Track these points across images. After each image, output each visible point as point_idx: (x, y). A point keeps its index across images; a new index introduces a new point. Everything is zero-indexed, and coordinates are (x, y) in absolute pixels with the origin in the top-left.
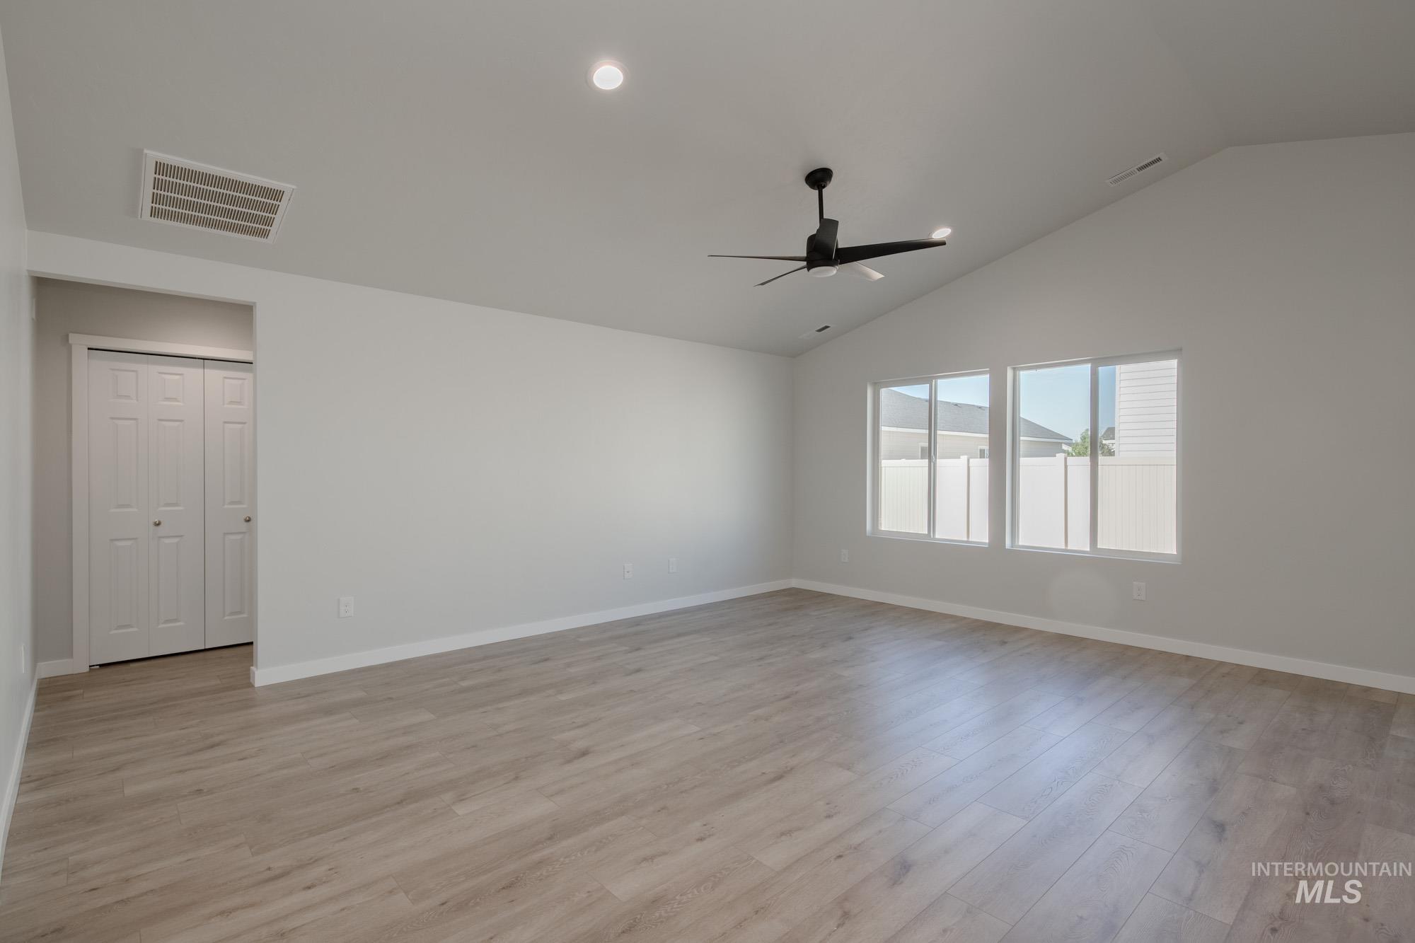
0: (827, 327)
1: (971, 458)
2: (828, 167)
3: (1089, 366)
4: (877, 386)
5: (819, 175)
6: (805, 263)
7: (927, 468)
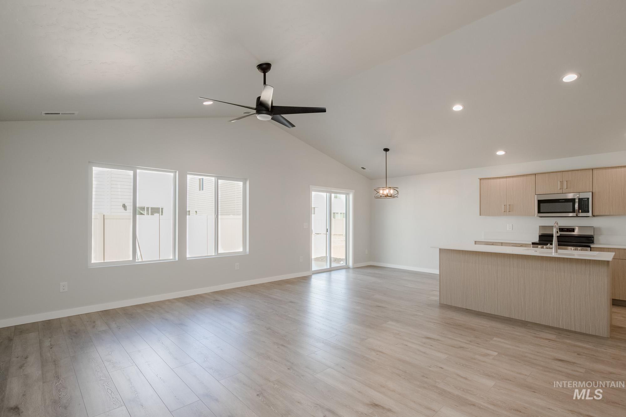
5: (264, 66)
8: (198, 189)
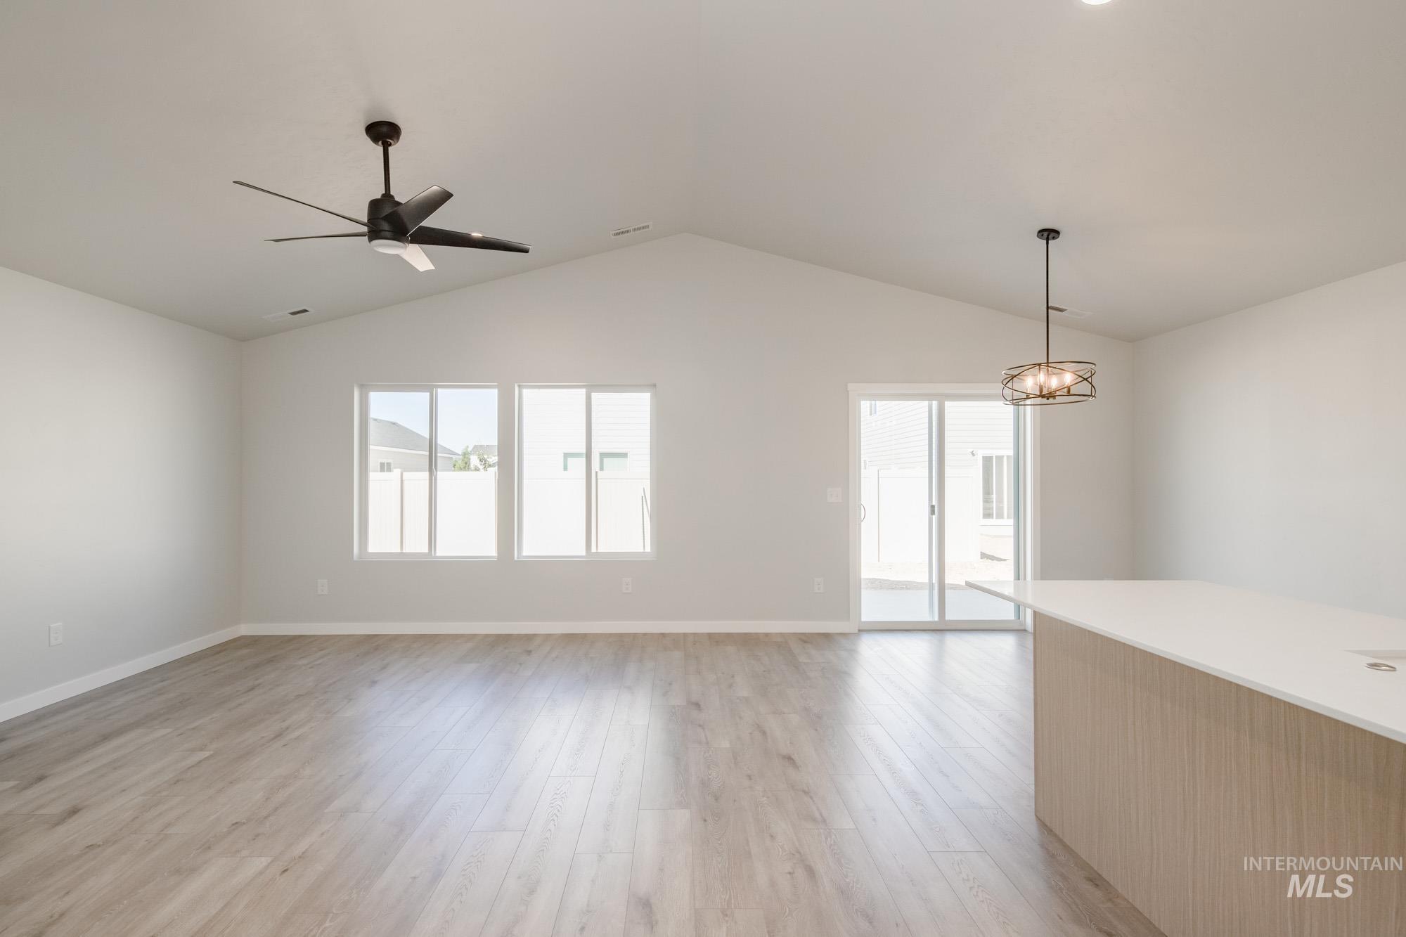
0: (305, 311)
1: (405, 471)
2: (396, 123)
3: (584, 391)
4: (365, 388)
5: (385, 129)
6: (365, 229)
7: (428, 481)
8: (869, 413)
